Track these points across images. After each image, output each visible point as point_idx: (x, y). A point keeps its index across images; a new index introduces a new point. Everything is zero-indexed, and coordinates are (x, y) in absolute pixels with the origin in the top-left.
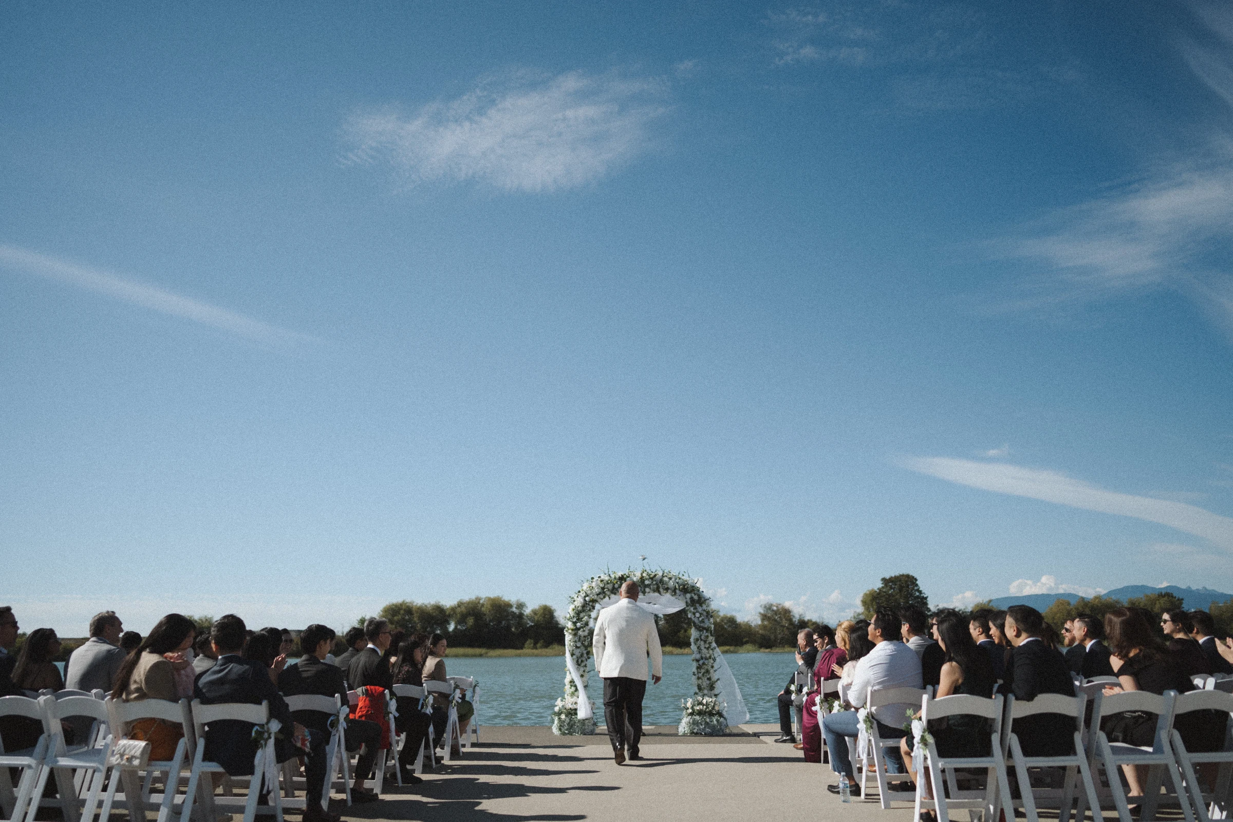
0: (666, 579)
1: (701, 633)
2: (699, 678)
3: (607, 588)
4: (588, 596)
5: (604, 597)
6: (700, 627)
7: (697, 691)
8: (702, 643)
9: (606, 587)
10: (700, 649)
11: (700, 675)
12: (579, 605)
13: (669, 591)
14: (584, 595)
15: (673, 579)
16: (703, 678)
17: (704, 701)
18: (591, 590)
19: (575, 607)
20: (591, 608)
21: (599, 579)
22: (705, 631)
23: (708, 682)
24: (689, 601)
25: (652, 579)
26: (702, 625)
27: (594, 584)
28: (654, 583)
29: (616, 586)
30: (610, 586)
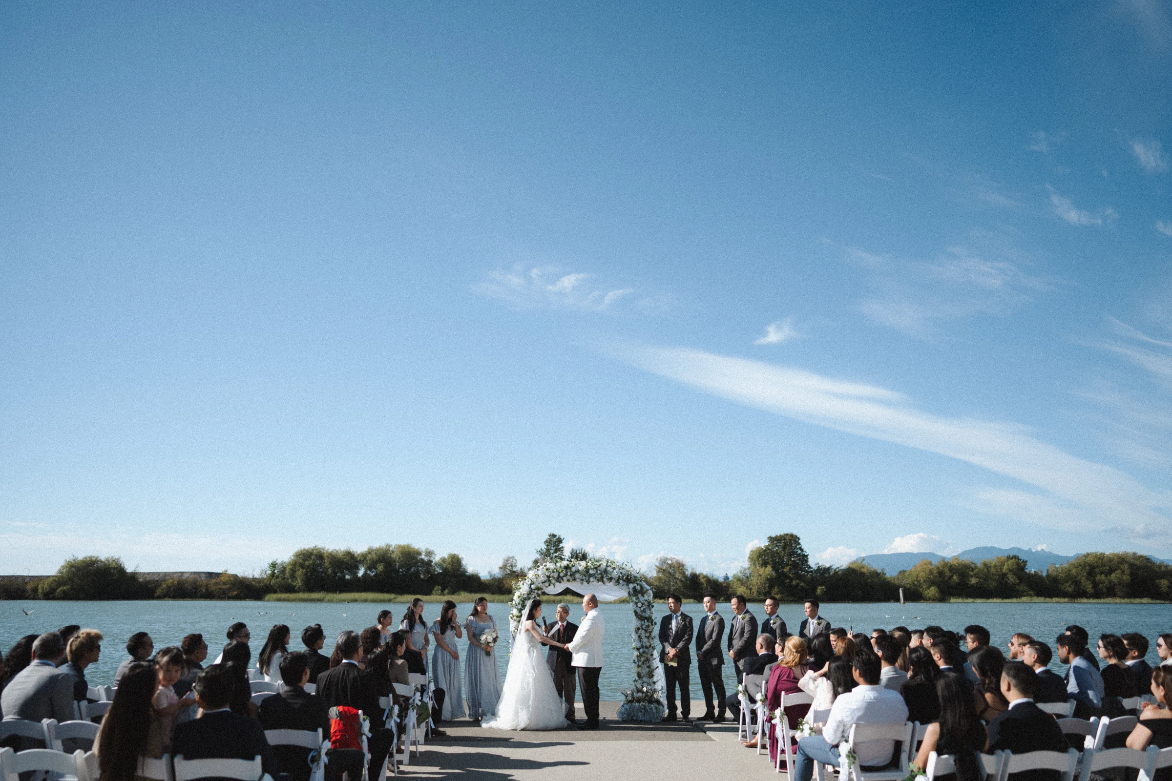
0: (609, 569)
1: (643, 622)
2: (639, 666)
3: (553, 577)
4: (533, 584)
5: (549, 585)
6: (642, 616)
7: (637, 679)
8: (643, 631)
9: (551, 575)
10: (641, 638)
11: (640, 663)
12: (523, 593)
13: (613, 581)
14: (529, 583)
15: (617, 569)
16: (643, 666)
17: (645, 689)
18: (537, 578)
19: (521, 594)
21: (545, 568)
22: (646, 621)
23: (647, 670)
24: (632, 591)
25: (596, 568)
26: (644, 614)
27: (540, 573)
28: (599, 572)
29: (562, 575)
30: (556, 575)
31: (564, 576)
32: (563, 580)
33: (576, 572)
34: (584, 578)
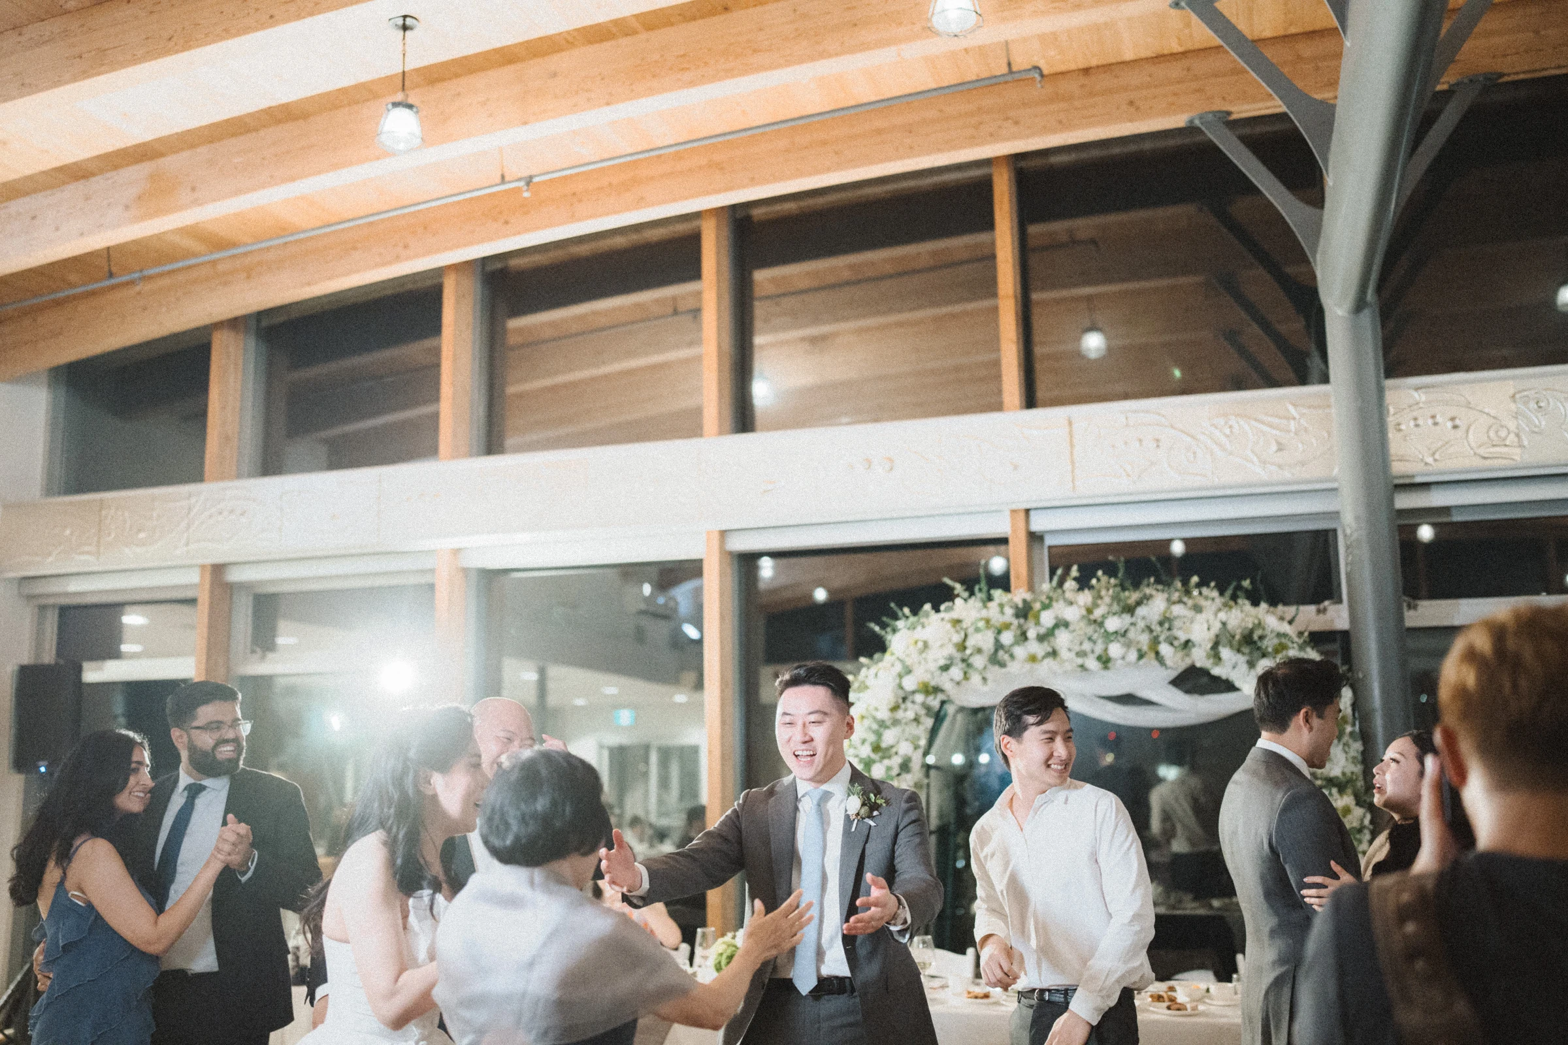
4: (909, 671)
5: (966, 676)
9: (970, 643)
14: (898, 668)
20: (923, 712)
28: (1141, 624)
30: (985, 640)
31: (1016, 643)
32: (1012, 656)
33: (1056, 626)
34: (1087, 646)
